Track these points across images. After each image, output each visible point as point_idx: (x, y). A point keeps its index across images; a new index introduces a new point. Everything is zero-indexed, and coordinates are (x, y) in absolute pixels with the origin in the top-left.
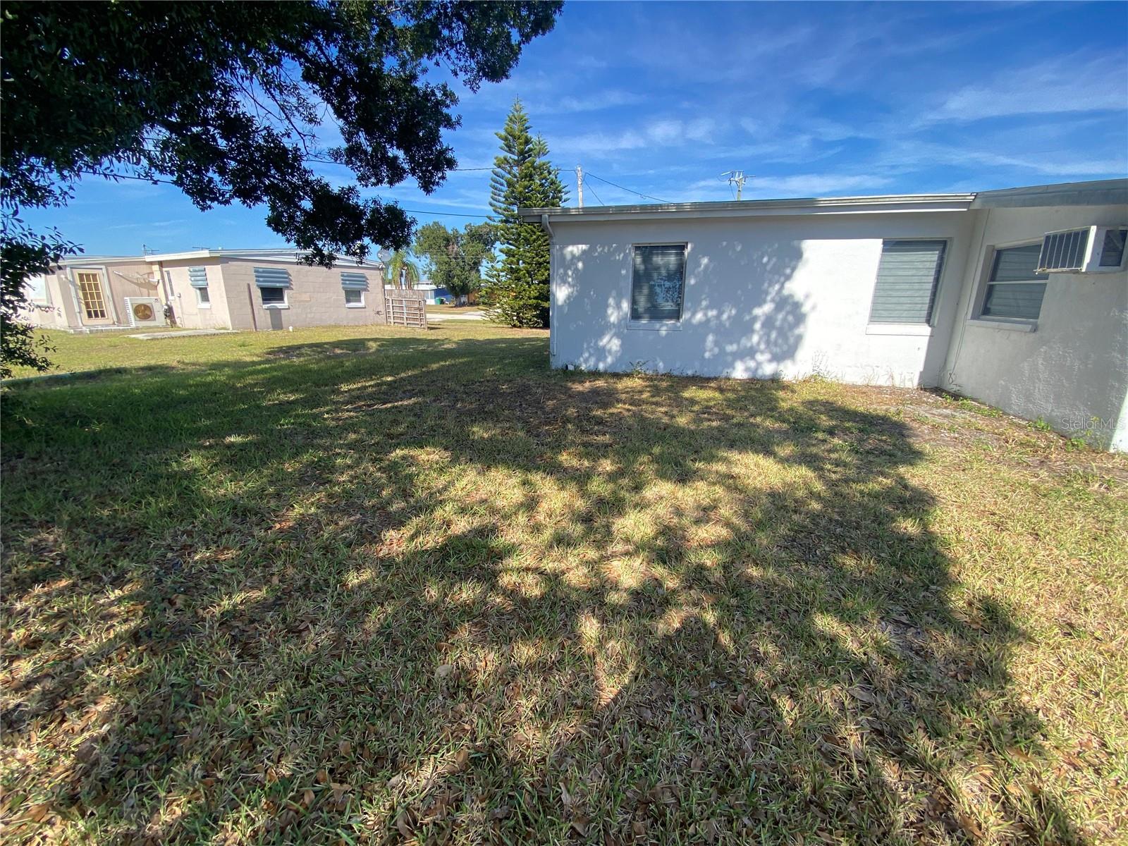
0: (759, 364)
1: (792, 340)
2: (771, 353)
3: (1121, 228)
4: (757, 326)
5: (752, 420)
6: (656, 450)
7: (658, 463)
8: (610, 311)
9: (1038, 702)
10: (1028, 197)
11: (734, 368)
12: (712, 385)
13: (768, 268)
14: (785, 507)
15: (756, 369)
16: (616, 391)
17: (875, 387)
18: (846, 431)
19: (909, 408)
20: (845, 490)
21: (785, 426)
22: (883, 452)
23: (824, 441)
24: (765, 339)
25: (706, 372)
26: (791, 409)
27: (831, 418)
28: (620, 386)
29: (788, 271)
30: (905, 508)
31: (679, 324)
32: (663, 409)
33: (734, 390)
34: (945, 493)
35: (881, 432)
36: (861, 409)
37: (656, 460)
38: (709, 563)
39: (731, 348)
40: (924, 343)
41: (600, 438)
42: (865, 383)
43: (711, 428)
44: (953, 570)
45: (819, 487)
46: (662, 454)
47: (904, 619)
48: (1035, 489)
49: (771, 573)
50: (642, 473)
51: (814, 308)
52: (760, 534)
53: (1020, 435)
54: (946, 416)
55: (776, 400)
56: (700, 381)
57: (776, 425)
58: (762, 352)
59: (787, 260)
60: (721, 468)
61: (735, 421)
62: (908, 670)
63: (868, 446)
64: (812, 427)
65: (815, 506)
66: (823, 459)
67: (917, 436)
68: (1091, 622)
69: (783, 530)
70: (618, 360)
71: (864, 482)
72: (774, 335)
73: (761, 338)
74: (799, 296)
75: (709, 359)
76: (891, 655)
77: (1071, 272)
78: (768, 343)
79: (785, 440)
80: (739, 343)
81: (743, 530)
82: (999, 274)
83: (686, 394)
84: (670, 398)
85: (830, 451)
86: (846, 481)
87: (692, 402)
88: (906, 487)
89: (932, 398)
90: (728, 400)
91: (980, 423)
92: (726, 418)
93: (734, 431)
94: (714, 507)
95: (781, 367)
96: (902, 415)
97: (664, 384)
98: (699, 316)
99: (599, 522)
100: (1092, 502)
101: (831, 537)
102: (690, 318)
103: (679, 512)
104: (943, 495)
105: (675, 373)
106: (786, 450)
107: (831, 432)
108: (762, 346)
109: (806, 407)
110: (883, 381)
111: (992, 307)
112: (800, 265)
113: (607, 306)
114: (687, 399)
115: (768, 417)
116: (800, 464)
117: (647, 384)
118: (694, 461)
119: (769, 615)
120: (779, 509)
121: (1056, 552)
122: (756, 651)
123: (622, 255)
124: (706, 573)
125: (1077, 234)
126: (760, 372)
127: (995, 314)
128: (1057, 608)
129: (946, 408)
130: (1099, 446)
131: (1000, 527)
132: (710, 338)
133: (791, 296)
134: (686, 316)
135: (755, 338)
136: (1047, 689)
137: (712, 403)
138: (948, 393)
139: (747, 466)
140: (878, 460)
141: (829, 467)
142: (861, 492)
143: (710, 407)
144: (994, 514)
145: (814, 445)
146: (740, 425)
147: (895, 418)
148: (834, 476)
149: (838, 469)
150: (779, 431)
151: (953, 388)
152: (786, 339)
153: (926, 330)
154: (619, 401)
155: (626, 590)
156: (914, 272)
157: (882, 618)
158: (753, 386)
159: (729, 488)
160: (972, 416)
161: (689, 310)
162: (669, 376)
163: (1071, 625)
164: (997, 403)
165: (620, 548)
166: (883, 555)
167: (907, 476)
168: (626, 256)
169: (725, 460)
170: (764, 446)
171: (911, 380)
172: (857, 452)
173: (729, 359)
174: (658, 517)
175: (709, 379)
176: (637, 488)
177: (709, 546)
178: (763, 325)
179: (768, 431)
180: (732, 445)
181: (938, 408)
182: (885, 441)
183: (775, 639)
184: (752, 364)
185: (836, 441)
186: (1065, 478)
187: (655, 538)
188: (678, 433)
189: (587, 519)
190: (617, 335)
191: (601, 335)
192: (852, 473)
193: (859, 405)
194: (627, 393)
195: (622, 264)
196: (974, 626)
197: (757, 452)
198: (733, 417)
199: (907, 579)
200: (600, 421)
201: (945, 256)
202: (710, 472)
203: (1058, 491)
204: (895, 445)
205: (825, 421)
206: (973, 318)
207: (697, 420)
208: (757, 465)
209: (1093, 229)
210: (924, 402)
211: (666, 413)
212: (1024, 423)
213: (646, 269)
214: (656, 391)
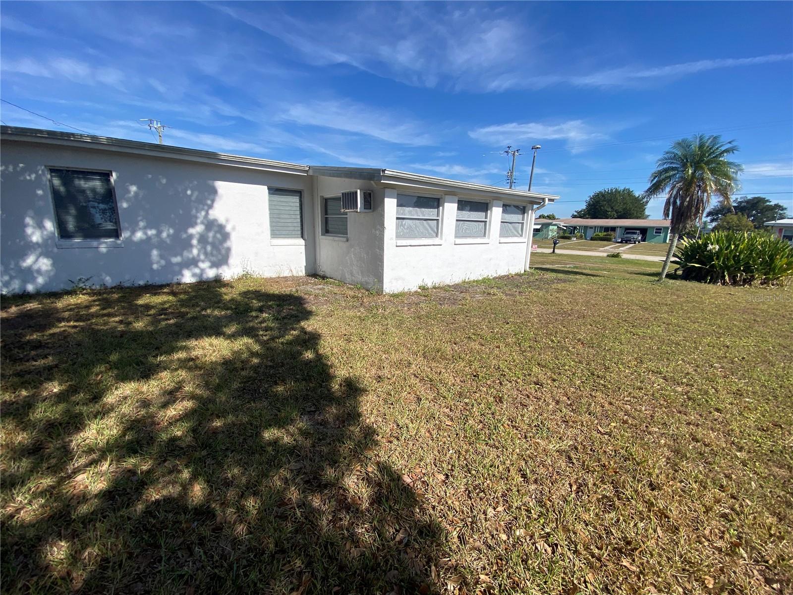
0: (203, 270)
1: (223, 252)
2: (210, 261)
3: (368, 192)
4: (195, 242)
5: (203, 313)
6: (114, 357)
7: (117, 368)
8: (29, 231)
9: (373, 420)
10: (332, 172)
11: (182, 275)
12: (165, 290)
13: (193, 198)
14: (235, 369)
15: (201, 275)
16: (57, 310)
17: (283, 277)
18: (270, 307)
19: (302, 288)
20: (273, 345)
21: (229, 312)
22: (292, 316)
23: (257, 317)
24: (202, 251)
25: (158, 281)
26: (232, 300)
27: (259, 301)
28: (60, 304)
29: (209, 202)
30: (307, 345)
31: (119, 242)
32: (117, 319)
33: (185, 292)
34: (325, 332)
35: (290, 304)
36: (277, 292)
37: (113, 366)
38: (179, 433)
39: (177, 260)
40: (303, 249)
41: (41, 363)
42: (277, 276)
43: (170, 325)
44: (332, 371)
45: (256, 348)
46: (120, 361)
47: (313, 409)
48: (360, 317)
49: (231, 418)
50: (101, 381)
51: (234, 228)
52: (220, 394)
53: (351, 293)
54: (321, 289)
55: (221, 295)
56: (153, 289)
57: (223, 313)
58: (203, 261)
59: (206, 194)
60: (182, 355)
61: (189, 316)
62: (317, 437)
63: (283, 315)
64: (248, 309)
65: (256, 361)
66: (257, 329)
67: (308, 303)
68: (385, 372)
69: (235, 385)
70: (51, 280)
71: (283, 336)
72: (209, 248)
73: (199, 251)
74: (222, 220)
75: (158, 270)
76: (309, 433)
77: (354, 211)
78: (206, 254)
79: (230, 322)
80: (181, 255)
81: (205, 396)
82: (329, 211)
83: (140, 302)
84: (123, 308)
85: (261, 323)
86: (273, 339)
87: (148, 307)
88: (306, 333)
89: (313, 280)
90: (181, 301)
91: (336, 290)
92: (182, 315)
93: (191, 324)
94: (179, 387)
95: (220, 271)
96: (299, 292)
97: (116, 296)
98: (139, 235)
99: (52, 446)
100: (380, 318)
101: (268, 378)
102: (130, 236)
103: (145, 404)
104: (323, 332)
105: (127, 284)
106: (232, 329)
107: (261, 310)
108: (202, 257)
109: (242, 296)
110: (286, 274)
111: (330, 229)
112: (217, 199)
113: (25, 226)
114: (141, 306)
115: (216, 308)
116: (243, 336)
117: (95, 298)
118: (156, 356)
119: (233, 448)
120: (231, 372)
121: (370, 345)
122: (226, 478)
123: (33, 176)
124: (178, 443)
125: (353, 193)
126: (205, 277)
127: (331, 233)
128: (374, 371)
129: (320, 285)
130: (380, 292)
131: (349, 341)
132: (155, 253)
133: (215, 220)
134: (125, 235)
135: (195, 251)
136: (375, 412)
137: (167, 306)
138: (320, 276)
139: (203, 348)
140: (290, 321)
141: (261, 333)
142: (282, 343)
143: (166, 309)
144: (346, 335)
145: (250, 321)
146: (194, 318)
147: (296, 295)
148: (265, 338)
149: (267, 333)
150: (226, 317)
151: (321, 273)
152: (219, 251)
153: (302, 242)
154: (60, 320)
155: (96, 496)
156: (289, 208)
157: (302, 414)
158: (201, 287)
159: (190, 369)
160: (332, 287)
161: (127, 229)
162: (119, 288)
163: (379, 377)
164: (341, 278)
165: (83, 461)
166: (298, 377)
167: (306, 326)
168: (38, 177)
169: (186, 348)
170: (214, 330)
171: (301, 271)
172: (277, 320)
173: (177, 268)
174: (124, 415)
175: (162, 286)
176: (96, 397)
177: (178, 420)
178: (199, 241)
179: (217, 318)
180: (189, 335)
181: (316, 285)
182: (292, 309)
183: (238, 463)
184: (197, 271)
185: (265, 315)
186: (370, 310)
187: (124, 435)
188: (137, 336)
189: (35, 451)
190: (46, 255)
191: (23, 255)
192: (276, 333)
193: (275, 290)
194: (71, 310)
195: (38, 183)
196: (343, 396)
197: (210, 335)
198: (187, 313)
199: (311, 385)
200: (38, 345)
201: (302, 200)
202: (172, 361)
203: (368, 316)
204: (297, 310)
205: (256, 303)
206: (322, 235)
207: (155, 321)
208: (211, 345)
209: (359, 191)
210: (309, 283)
211: (121, 322)
212: (352, 287)
213: (68, 191)
214: (106, 303)
